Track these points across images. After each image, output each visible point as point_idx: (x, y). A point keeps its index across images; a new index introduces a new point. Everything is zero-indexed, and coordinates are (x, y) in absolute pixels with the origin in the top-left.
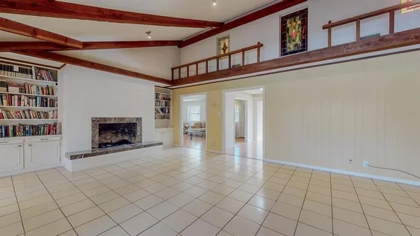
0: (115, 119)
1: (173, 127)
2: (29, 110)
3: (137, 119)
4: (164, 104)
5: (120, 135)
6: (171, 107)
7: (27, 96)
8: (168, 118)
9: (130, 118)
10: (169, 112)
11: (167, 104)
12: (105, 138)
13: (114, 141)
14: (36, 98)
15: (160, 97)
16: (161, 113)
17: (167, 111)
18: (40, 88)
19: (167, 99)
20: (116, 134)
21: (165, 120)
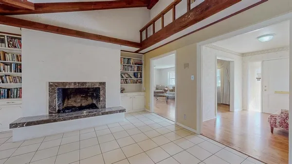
0: (75, 83)
1: (144, 91)
2: (6, 75)
3: (101, 83)
4: (136, 69)
5: (89, 98)
6: (143, 72)
7: (3, 63)
8: (141, 82)
9: (92, 83)
10: (141, 77)
11: (139, 69)
12: (75, 101)
13: (84, 105)
14: (11, 64)
15: (132, 61)
16: (134, 78)
17: (139, 76)
18: (15, 56)
19: (139, 64)
20: (86, 97)
21: (138, 84)
